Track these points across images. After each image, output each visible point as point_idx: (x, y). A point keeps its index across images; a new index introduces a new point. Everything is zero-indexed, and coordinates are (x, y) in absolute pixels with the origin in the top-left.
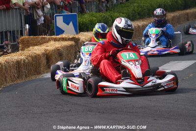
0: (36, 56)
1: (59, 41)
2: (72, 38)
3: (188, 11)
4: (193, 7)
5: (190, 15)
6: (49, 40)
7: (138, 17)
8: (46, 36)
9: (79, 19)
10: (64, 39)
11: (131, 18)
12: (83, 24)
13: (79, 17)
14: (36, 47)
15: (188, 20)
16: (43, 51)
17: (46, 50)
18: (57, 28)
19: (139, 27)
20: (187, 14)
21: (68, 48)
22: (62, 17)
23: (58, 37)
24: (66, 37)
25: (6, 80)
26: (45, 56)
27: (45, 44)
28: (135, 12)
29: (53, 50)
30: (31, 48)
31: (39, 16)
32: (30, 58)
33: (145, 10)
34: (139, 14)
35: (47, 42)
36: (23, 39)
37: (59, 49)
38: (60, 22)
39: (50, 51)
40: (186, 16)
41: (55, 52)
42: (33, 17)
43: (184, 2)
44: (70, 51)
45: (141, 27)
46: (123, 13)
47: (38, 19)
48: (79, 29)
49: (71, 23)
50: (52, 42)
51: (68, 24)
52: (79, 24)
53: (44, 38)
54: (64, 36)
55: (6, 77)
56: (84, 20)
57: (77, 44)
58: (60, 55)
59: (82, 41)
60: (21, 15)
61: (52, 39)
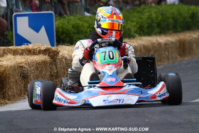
1: (22, 54)
6: (4, 53)
7: (157, 30)
10: (30, 52)
11: (146, 31)
13: (56, 21)
18: (18, 36)
19: (159, 44)
22: (26, 18)
24: (35, 47)
28: (152, 20)
29: (11, 67)
33: (168, 18)
35: (2, 56)
37: (22, 67)
38: (23, 26)
39: (6, 68)
41: (15, 70)
44: (42, 71)
45: (163, 45)
46: (132, 22)
48: (57, 41)
49: (43, 29)
50: (10, 56)
51: (37, 30)
52: (57, 32)
54: (30, 46)
57: (55, 61)
58: (25, 77)
59: (63, 57)
61: (10, 51)
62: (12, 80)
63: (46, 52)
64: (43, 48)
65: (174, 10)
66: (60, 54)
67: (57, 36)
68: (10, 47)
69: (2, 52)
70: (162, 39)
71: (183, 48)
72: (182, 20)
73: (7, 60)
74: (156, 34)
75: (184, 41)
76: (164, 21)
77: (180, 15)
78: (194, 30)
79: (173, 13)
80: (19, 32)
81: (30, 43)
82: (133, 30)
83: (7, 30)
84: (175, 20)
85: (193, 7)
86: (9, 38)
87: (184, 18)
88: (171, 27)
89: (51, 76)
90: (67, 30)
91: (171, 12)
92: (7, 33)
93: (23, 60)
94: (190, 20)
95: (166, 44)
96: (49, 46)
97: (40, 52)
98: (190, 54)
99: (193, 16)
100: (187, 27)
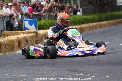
0: (11, 41)
1: (26, 33)
3: (101, 23)
4: (104, 21)
5: (102, 25)
6: (20, 33)
7: (73, 24)
8: (18, 31)
9: (38, 23)
10: (29, 33)
12: (40, 26)
14: (12, 37)
15: (101, 27)
16: (16, 38)
18: (25, 27)
20: (101, 24)
22: (28, 21)
23: (25, 31)
24: (30, 31)
26: (17, 41)
27: (18, 35)
29: (22, 38)
30: (9, 37)
32: (7, 41)
33: (77, 20)
34: (73, 22)
35: (19, 34)
36: (5, 33)
38: (26, 24)
39: (20, 38)
40: (100, 25)
42: (11, 22)
44: (32, 39)
48: (38, 29)
49: (33, 25)
50: (22, 34)
51: (31, 25)
52: (38, 25)
53: (17, 32)
54: (29, 31)
56: (41, 23)
57: (37, 35)
58: (27, 41)
59: (40, 34)
60: (4, 21)
61: (22, 33)
62: (22, 42)
63: (34, 32)
64: (33, 31)
66: (39, 33)
67: (38, 27)
68: (22, 31)
69: (19, 33)
71: (82, 30)
72: (81, 20)
73: (21, 36)
74: (72, 25)
75: (82, 27)
76: (75, 21)
77: (81, 19)
78: (86, 24)
79: (78, 18)
80: (25, 26)
81: (29, 30)
83: (22, 25)
84: (79, 20)
85: (85, 16)
86: (22, 28)
87: (82, 20)
88: (78, 23)
89: (36, 40)
90: (42, 25)
91: (77, 18)
92: (21, 26)
93: (26, 35)
94: (84, 20)
96: (35, 30)
97: (32, 32)
98: (84, 32)
99: (85, 19)
100: (83, 23)
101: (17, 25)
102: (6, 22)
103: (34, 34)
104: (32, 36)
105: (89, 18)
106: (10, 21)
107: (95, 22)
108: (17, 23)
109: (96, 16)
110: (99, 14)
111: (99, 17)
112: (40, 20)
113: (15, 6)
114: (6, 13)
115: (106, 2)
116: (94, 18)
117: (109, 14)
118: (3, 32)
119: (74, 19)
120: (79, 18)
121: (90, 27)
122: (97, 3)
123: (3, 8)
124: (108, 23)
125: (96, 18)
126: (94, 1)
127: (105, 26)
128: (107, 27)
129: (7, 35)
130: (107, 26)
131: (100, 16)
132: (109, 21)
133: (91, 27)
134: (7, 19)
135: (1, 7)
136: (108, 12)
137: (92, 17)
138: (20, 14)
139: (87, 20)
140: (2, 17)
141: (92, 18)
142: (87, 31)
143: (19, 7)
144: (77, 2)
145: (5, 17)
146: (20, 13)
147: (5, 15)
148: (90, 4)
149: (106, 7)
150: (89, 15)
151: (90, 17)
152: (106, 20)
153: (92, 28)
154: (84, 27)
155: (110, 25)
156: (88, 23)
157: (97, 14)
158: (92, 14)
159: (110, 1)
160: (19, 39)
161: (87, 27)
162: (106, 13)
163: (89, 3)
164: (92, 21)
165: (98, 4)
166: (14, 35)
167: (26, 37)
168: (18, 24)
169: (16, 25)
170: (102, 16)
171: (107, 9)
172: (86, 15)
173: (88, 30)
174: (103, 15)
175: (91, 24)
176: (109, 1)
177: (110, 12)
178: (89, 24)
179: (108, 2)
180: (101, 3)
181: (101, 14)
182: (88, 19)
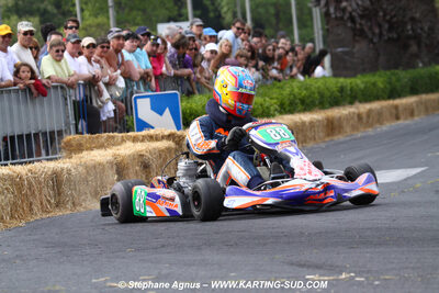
0: (95, 167)
1: (142, 141)
2: (169, 136)
3: (397, 102)
4: (405, 96)
5: (400, 109)
6: (123, 141)
7: (300, 107)
8: (116, 134)
10: (151, 138)
12: (191, 115)
14: (95, 153)
15: (398, 118)
16: (110, 158)
17: (115, 156)
18: (139, 120)
19: (303, 123)
20: (396, 107)
21: (161, 153)
22: (148, 100)
23: (139, 133)
24: (158, 132)
25: (31, 210)
26: (115, 167)
27: (115, 148)
28: (295, 96)
29: (129, 156)
30: (85, 153)
31: (102, 102)
32: (80, 169)
33: (314, 93)
34: (303, 101)
35: (119, 144)
36: (70, 140)
37: (142, 156)
38: (144, 109)
39: (124, 157)
40: (394, 111)
41: (134, 159)
42: (91, 103)
43: (388, 86)
44: (165, 160)
45: (308, 124)
46: (272, 99)
47: (101, 107)
48: (184, 124)
49: (167, 110)
50: (129, 144)
51: (161, 113)
52: (184, 114)
53: (113, 137)
54: (152, 132)
55: (31, 204)
56: (194, 106)
57: (180, 147)
58: (146, 166)
60: (66, 99)
61: (129, 138)
62: (131, 171)
63: (170, 137)
64: (166, 133)
65: (319, 84)
67: (184, 118)
68: (130, 134)
69: (120, 140)
70: (306, 117)
71: (332, 127)
72: (329, 94)
73: (126, 148)
74: (299, 112)
75: (333, 118)
76: (309, 96)
77: (328, 89)
78: (344, 105)
79: (319, 87)
80: (140, 116)
81: (153, 128)
82: (272, 108)
84: (321, 95)
85: (342, 80)
86: (129, 123)
87: (332, 93)
88: (317, 102)
91: (316, 86)
92: (126, 118)
93: (144, 148)
94: (339, 94)
95: (311, 123)
96: (174, 130)
97: (163, 137)
98: (340, 132)
99: (342, 90)
100: (335, 102)
101: (112, 115)
102: (74, 102)
103: (170, 144)
104: (163, 151)
105: (357, 85)
106: (87, 100)
107: (377, 98)
108: (111, 106)
109: (379, 80)
110: (388, 73)
111: (390, 83)
112: (190, 94)
113: (103, 47)
114: (75, 73)
115: (412, 29)
116: (374, 84)
117: (421, 70)
118: (67, 138)
119: (306, 89)
120: (322, 86)
121: (359, 116)
122: (381, 34)
123: (62, 56)
124: (419, 103)
125: (381, 85)
126: (371, 29)
127: (412, 114)
128: (418, 115)
129: (79, 148)
130: (416, 113)
131: (394, 79)
132: (424, 97)
133: (364, 116)
134: (79, 94)
135: (58, 51)
136: (421, 65)
137: (366, 83)
138: (121, 74)
139: (349, 92)
140: (62, 87)
141: (365, 87)
142: (348, 130)
143: (118, 51)
144: (313, 34)
145: (71, 86)
146: (119, 71)
147: (72, 79)
148: (357, 38)
149: (414, 48)
150: (354, 76)
151: (359, 82)
152: (414, 91)
153: (365, 120)
154: (340, 118)
155: (428, 109)
156: (351, 103)
157: (382, 72)
158: (364, 71)
159: (426, 28)
160: (119, 159)
161: (349, 118)
162: (414, 67)
163: (355, 35)
164: (367, 96)
165: (386, 38)
166: (101, 146)
167: (144, 153)
168: (115, 111)
169: (109, 112)
170: (398, 80)
171: (416, 56)
172: (345, 77)
173: (354, 128)
174: (404, 75)
175: (364, 108)
176: (422, 29)
177: (425, 65)
178: (357, 108)
179: (419, 31)
180: (395, 36)
181: (396, 71)
182: (351, 90)
